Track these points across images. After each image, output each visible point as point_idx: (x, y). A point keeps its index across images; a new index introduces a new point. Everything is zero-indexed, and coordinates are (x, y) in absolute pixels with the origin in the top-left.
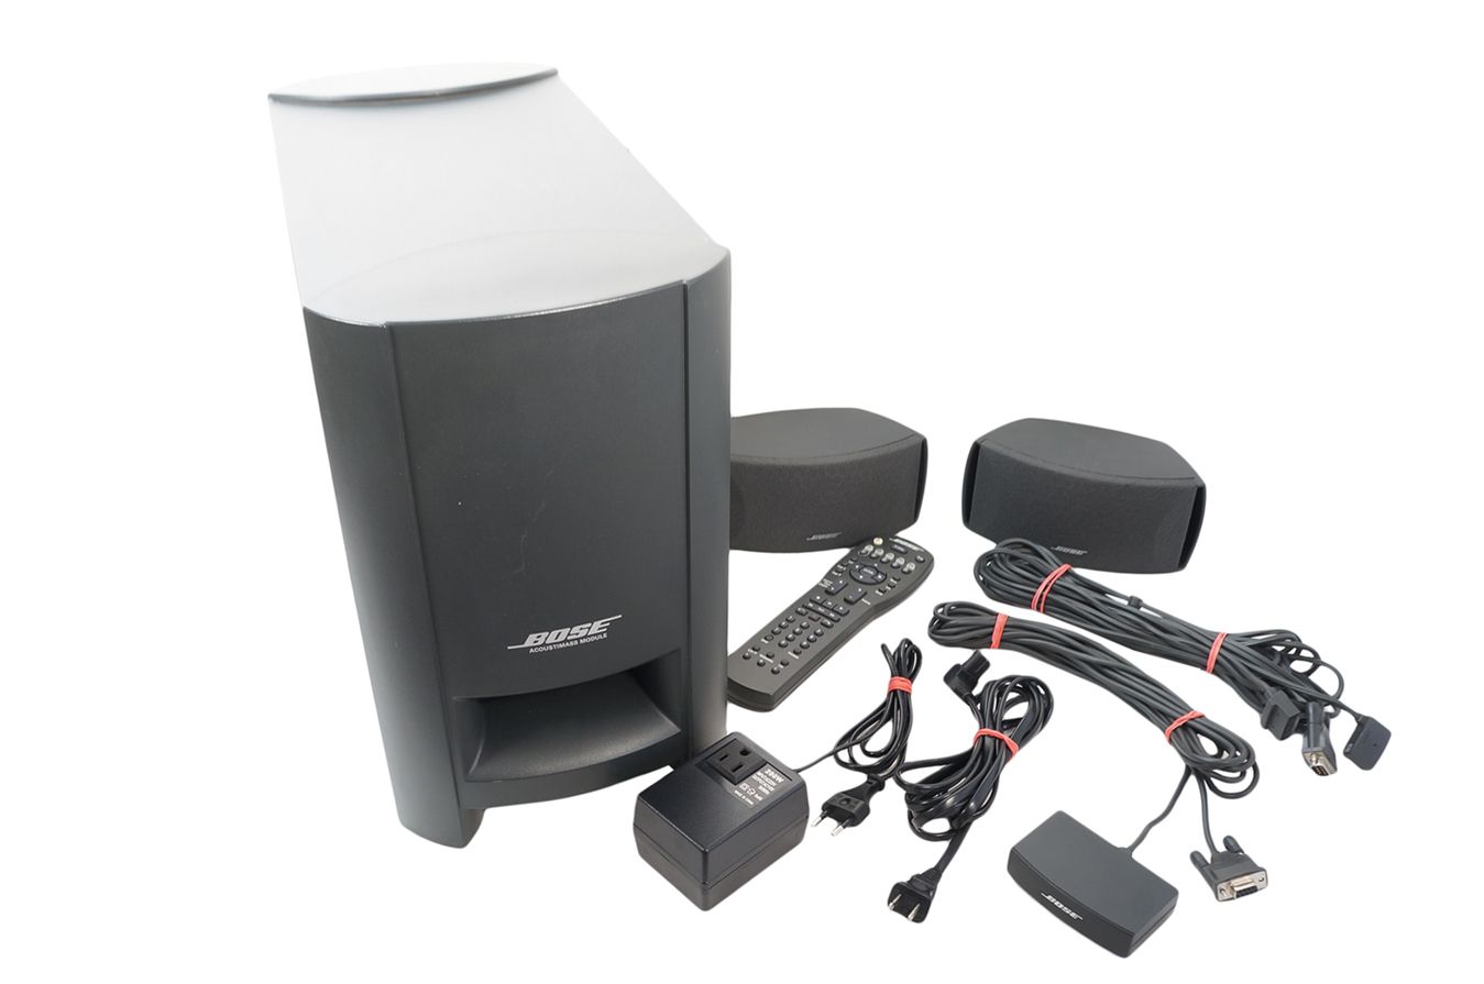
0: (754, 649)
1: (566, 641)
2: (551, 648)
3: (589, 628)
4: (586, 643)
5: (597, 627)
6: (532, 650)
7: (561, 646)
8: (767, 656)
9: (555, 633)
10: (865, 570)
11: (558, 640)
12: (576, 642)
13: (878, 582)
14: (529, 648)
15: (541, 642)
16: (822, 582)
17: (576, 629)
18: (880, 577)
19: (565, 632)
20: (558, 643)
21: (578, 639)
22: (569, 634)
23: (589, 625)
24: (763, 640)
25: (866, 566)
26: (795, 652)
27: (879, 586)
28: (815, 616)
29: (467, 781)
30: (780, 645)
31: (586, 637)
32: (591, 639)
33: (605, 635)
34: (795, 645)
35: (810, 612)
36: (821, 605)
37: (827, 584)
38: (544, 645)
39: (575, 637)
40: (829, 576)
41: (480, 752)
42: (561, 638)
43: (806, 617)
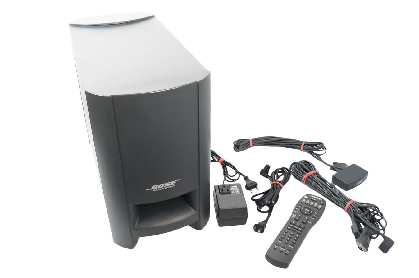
0: (277, 245)
1: (163, 187)
2: (159, 190)
3: (170, 184)
4: (169, 188)
5: (172, 183)
6: (153, 190)
7: (162, 189)
8: (282, 248)
9: (160, 185)
10: (306, 209)
11: (161, 187)
12: (166, 188)
13: (311, 214)
14: (152, 190)
15: (156, 188)
16: (292, 215)
17: (166, 184)
18: (311, 212)
19: (163, 185)
20: (161, 188)
21: (167, 187)
22: (164, 185)
23: (170, 182)
24: (279, 241)
25: (305, 208)
26: (291, 245)
27: (311, 216)
28: (294, 230)
29: (134, 229)
30: (285, 242)
31: (169, 186)
32: (171, 187)
33: (175, 185)
34: (290, 242)
35: (292, 228)
36: (295, 225)
37: (294, 216)
38: (157, 189)
39: (166, 186)
40: (293, 213)
41: (138, 220)
42: (162, 187)
43: (291, 230)
